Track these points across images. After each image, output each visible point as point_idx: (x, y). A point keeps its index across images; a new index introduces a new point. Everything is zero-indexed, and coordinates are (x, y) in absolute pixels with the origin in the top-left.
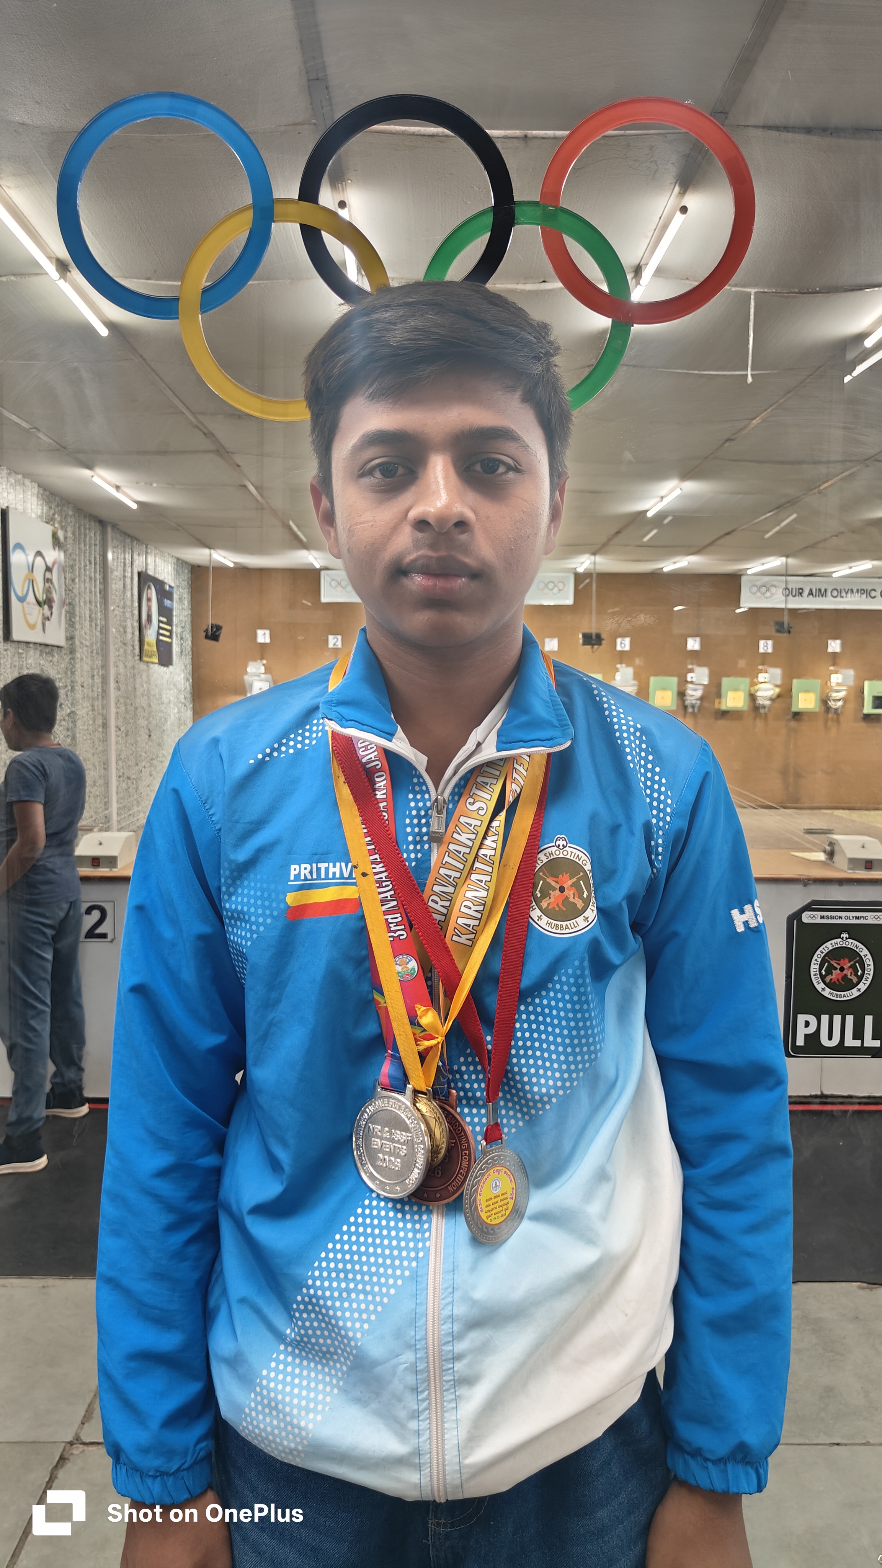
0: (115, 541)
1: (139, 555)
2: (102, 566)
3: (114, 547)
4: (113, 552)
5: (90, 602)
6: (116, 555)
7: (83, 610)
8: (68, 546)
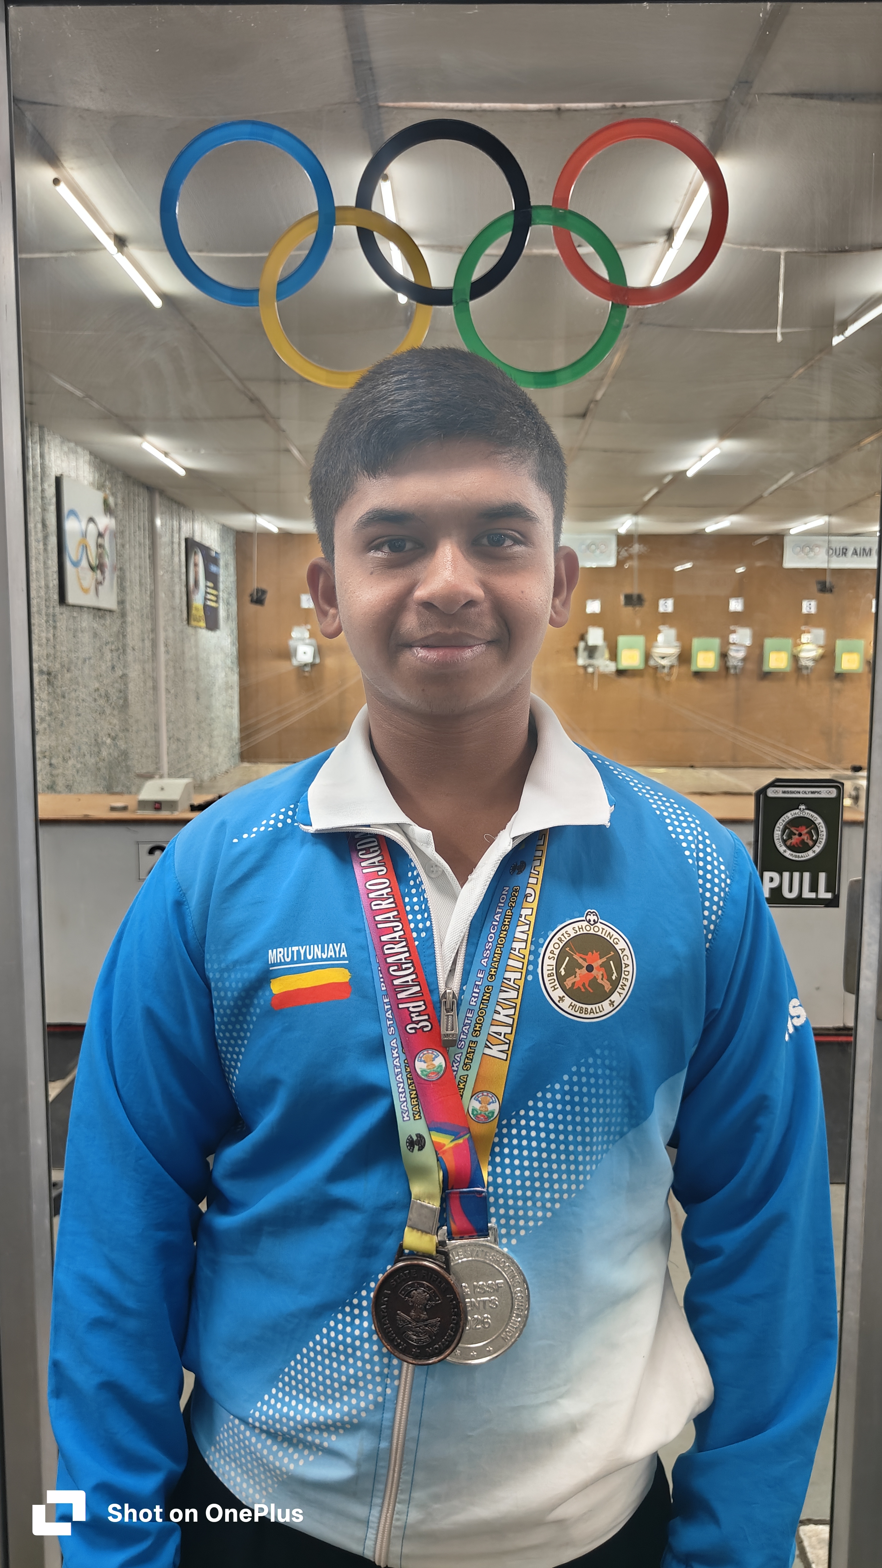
0: (162, 508)
1: (186, 522)
2: (150, 531)
3: (162, 514)
4: (161, 519)
5: (140, 567)
6: (164, 521)
7: (133, 576)
8: (119, 513)
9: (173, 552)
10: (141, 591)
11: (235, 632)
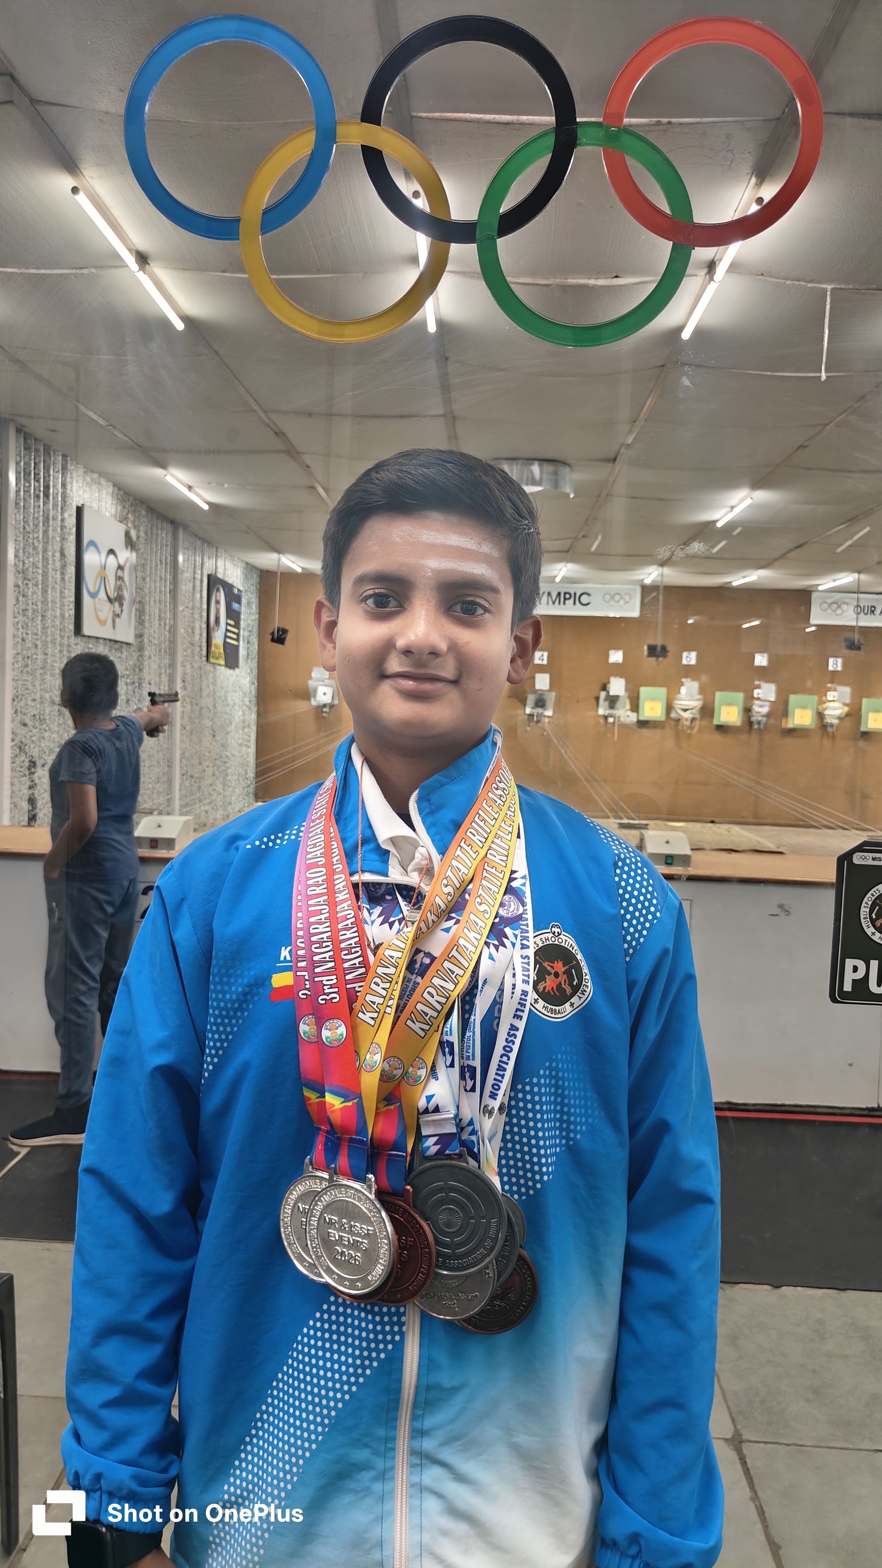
0: (186, 543)
1: (209, 558)
2: (172, 566)
3: (185, 549)
4: (184, 554)
5: (160, 601)
6: (186, 556)
7: (153, 609)
8: (141, 546)
9: (194, 589)
10: (160, 625)
11: (255, 671)
